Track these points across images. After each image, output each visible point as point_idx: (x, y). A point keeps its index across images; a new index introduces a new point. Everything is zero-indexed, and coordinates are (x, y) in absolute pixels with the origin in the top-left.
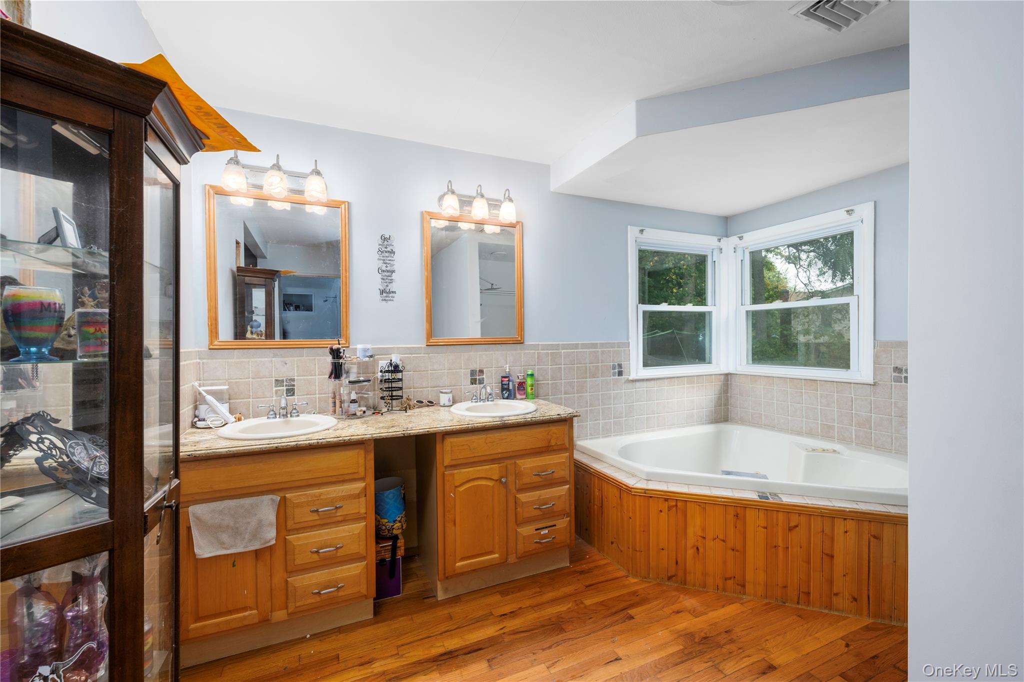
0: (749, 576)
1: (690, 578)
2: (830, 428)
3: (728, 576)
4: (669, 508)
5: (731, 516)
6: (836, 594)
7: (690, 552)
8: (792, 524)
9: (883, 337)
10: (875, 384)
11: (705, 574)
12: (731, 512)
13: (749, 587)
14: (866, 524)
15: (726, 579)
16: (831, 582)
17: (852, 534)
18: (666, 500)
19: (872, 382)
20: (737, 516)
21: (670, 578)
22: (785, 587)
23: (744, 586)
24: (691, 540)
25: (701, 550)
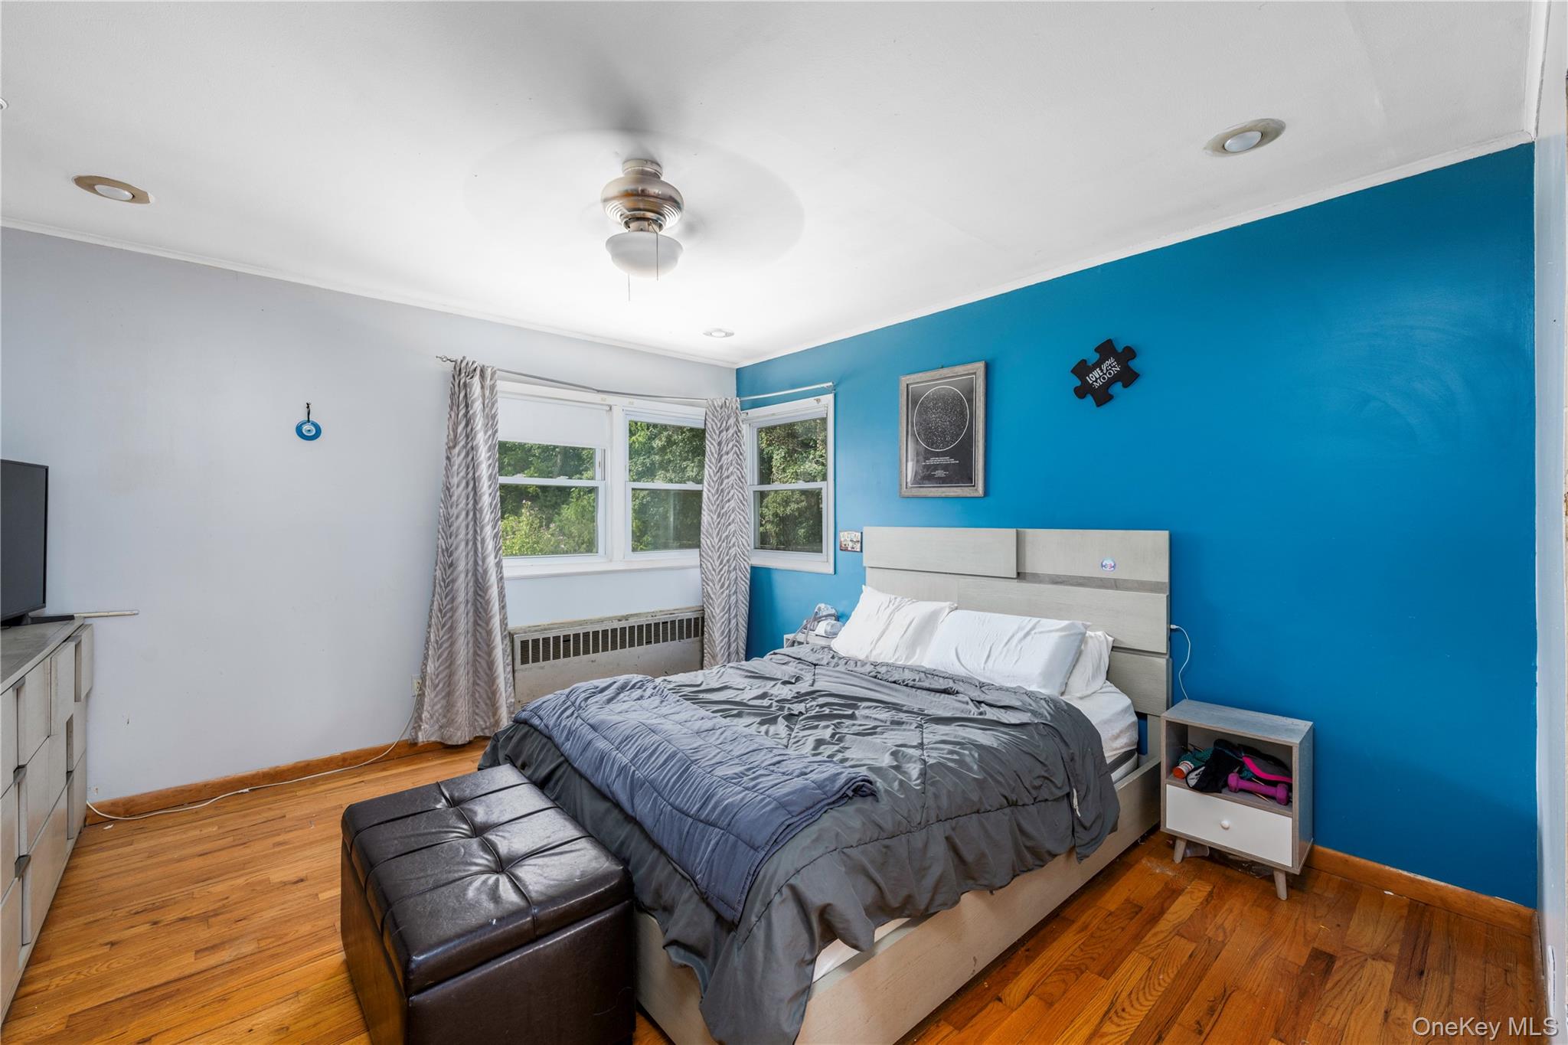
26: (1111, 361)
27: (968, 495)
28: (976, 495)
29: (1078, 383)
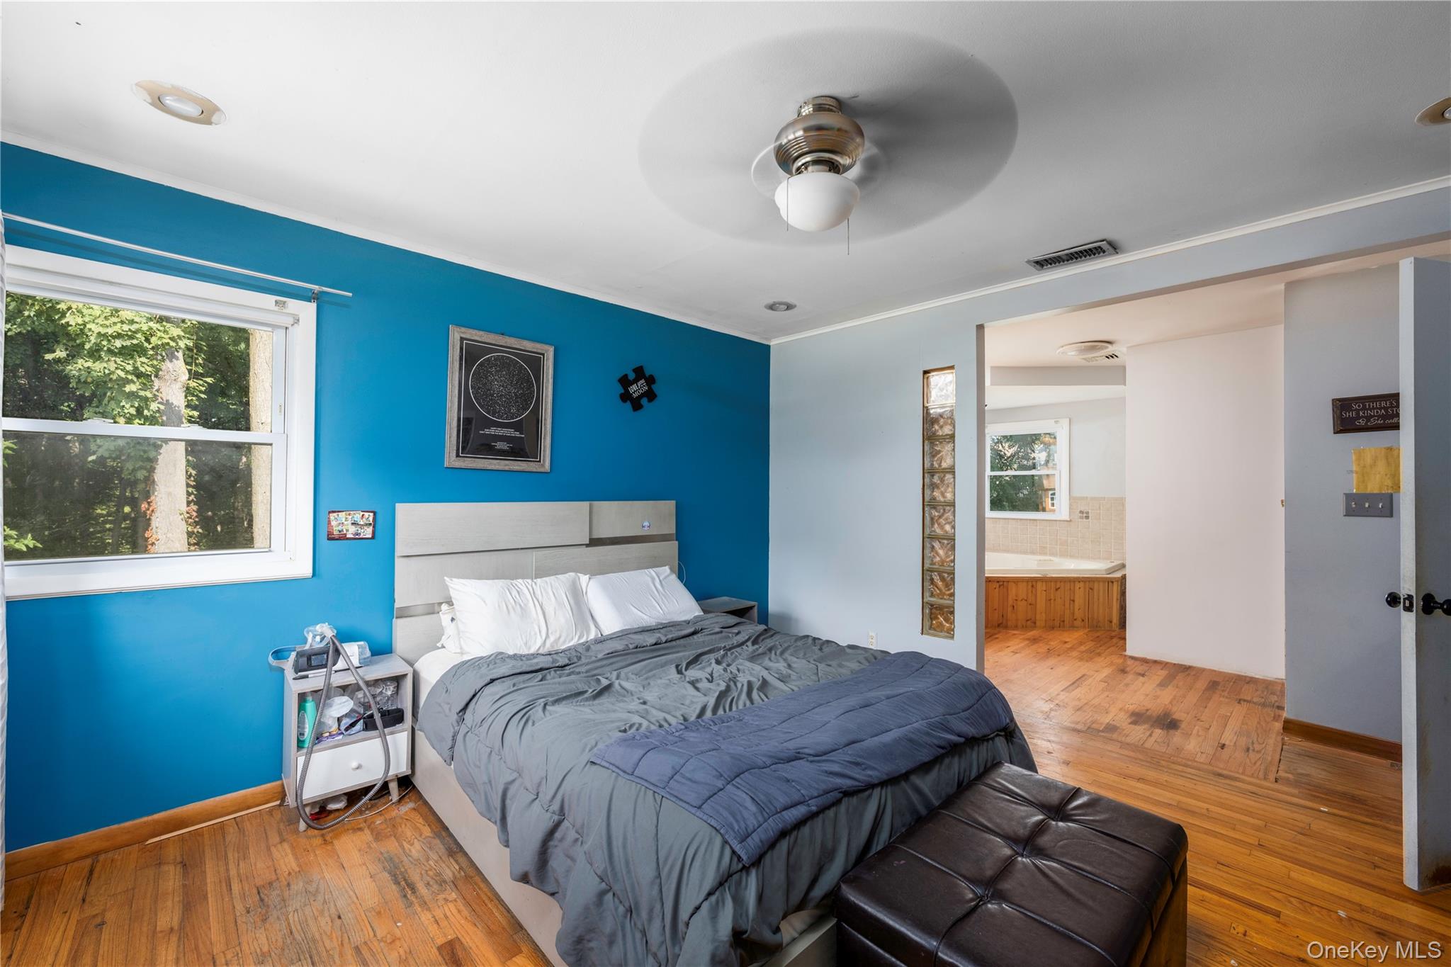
0: (1038, 617)
1: (1009, 624)
2: (1045, 548)
3: (1028, 618)
4: (1000, 586)
5: (1030, 587)
6: (1075, 620)
7: (1010, 609)
8: (1057, 587)
9: (1076, 494)
10: (1071, 521)
11: (1017, 620)
12: (1030, 584)
13: (1038, 623)
14: (1087, 583)
15: (1027, 620)
16: (1073, 614)
17: (1082, 589)
18: (998, 582)
19: (1069, 519)
20: (1032, 586)
21: (999, 625)
22: (1054, 620)
23: (1035, 623)
24: (1010, 603)
25: (1015, 607)
26: (643, 381)
27: (535, 470)
28: (542, 470)
29: (623, 391)
